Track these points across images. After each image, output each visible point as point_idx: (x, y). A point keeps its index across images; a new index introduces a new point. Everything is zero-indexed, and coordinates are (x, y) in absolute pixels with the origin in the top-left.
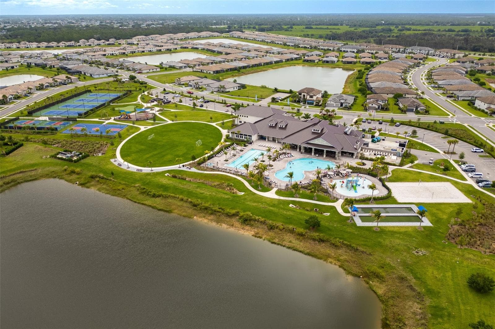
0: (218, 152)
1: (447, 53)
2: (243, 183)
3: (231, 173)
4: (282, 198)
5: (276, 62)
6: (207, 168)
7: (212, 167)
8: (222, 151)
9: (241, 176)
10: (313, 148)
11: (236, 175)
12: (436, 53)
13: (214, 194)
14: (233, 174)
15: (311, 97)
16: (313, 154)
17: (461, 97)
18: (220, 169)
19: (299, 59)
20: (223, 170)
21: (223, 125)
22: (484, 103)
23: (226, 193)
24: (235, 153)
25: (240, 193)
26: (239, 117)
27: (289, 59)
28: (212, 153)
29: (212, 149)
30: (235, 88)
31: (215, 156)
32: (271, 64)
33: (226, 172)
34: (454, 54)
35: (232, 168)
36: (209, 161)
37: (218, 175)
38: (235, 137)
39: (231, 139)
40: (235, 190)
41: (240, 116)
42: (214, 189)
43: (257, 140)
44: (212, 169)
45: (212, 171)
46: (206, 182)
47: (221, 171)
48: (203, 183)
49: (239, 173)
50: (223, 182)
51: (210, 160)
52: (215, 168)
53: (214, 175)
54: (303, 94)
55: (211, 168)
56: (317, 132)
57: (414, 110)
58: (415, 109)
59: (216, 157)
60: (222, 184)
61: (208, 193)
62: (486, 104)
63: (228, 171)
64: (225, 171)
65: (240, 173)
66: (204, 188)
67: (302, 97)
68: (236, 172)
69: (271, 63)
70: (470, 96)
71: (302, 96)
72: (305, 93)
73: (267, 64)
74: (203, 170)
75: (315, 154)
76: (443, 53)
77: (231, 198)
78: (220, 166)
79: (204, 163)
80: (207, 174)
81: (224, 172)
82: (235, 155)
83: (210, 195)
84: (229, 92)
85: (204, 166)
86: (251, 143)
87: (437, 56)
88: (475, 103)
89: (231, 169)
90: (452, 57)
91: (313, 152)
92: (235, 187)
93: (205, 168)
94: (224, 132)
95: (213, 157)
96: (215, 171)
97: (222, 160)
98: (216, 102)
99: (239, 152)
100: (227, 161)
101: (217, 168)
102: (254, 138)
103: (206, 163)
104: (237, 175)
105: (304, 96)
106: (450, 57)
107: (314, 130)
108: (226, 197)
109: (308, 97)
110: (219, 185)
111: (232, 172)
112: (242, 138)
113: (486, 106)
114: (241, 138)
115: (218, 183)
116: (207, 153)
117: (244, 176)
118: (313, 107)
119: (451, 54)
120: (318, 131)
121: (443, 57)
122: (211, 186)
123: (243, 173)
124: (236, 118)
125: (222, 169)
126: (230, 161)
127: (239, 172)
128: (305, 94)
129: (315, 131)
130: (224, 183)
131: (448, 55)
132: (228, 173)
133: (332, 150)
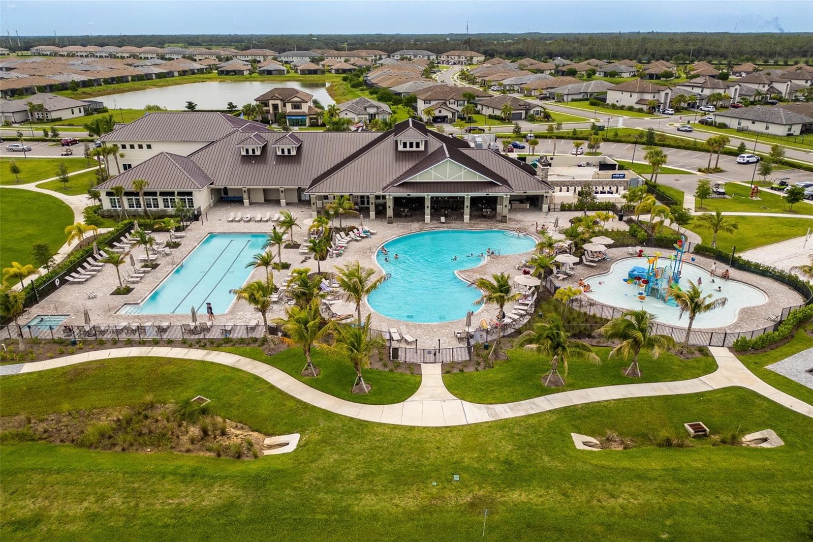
0: (75, 264)
1: (459, 57)
2: (257, 378)
3: (170, 343)
4: (505, 411)
5: (160, 76)
6: (35, 342)
7: (59, 335)
8: (90, 259)
9: (226, 342)
10: (428, 196)
11: (202, 344)
12: (442, 59)
13: (116, 500)
14: (184, 343)
15: (297, 106)
16: (428, 217)
17: (568, 95)
18: (107, 336)
19: (210, 69)
20: (123, 337)
21: (66, 185)
22: (629, 94)
23: (193, 475)
24: (152, 257)
25: (268, 441)
26: (121, 151)
27: (186, 71)
28: (43, 271)
29: (43, 255)
30: (76, 111)
31: (63, 282)
32: (148, 79)
33: (142, 343)
34: (471, 58)
35: (163, 317)
36: (35, 310)
37: (102, 364)
38: (127, 207)
39: (112, 216)
40: (237, 435)
41: (124, 147)
42: (105, 459)
43: (210, 208)
44: (61, 342)
45: (62, 354)
46: (41, 427)
47: (115, 344)
48: (22, 437)
49: (209, 336)
50: (149, 398)
51: (42, 303)
52: (76, 336)
53: (78, 372)
54: (271, 102)
55: (53, 342)
56: (414, 149)
57: (523, 116)
58: (523, 112)
59: (66, 287)
60: (144, 411)
61: (76, 509)
62: (633, 94)
63: (151, 335)
64: (136, 337)
65: (215, 334)
66: (37, 477)
67: (271, 111)
68: (193, 332)
69: (148, 77)
70: (581, 93)
71: (271, 109)
72: (277, 99)
73: (139, 78)
74: (13, 361)
75: (435, 214)
76: (453, 57)
77: (246, 499)
78: (98, 320)
79: (10, 320)
80: (40, 374)
81: (129, 343)
82: (153, 266)
83: (92, 517)
84: (60, 119)
85: (14, 336)
86: (196, 218)
87: (443, 63)
88: (606, 99)
89: (165, 324)
90: (469, 62)
91: (428, 211)
92: (227, 409)
93: (22, 347)
94: (79, 202)
95: (52, 288)
96: (81, 350)
97: (100, 295)
98: (26, 140)
99: (167, 250)
100: (128, 291)
101: (88, 333)
102: (202, 199)
103: (22, 320)
104: (204, 347)
105: (275, 107)
106: (465, 63)
107: (405, 145)
108: (212, 498)
109: (289, 108)
110: (129, 422)
111: (176, 335)
112: (156, 206)
113: (636, 97)
114: (153, 209)
115: (121, 413)
116: (19, 277)
117: (242, 341)
118: (305, 129)
119: (466, 58)
120: (418, 145)
121: (455, 64)
122: (82, 445)
123: (233, 329)
124: (109, 153)
125: (118, 332)
126: (141, 290)
127: (208, 330)
128: (279, 102)
129: (408, 149)
130: (152, 406)
131: (461, 60)
132: (156, 343)
133: (491, 194)
